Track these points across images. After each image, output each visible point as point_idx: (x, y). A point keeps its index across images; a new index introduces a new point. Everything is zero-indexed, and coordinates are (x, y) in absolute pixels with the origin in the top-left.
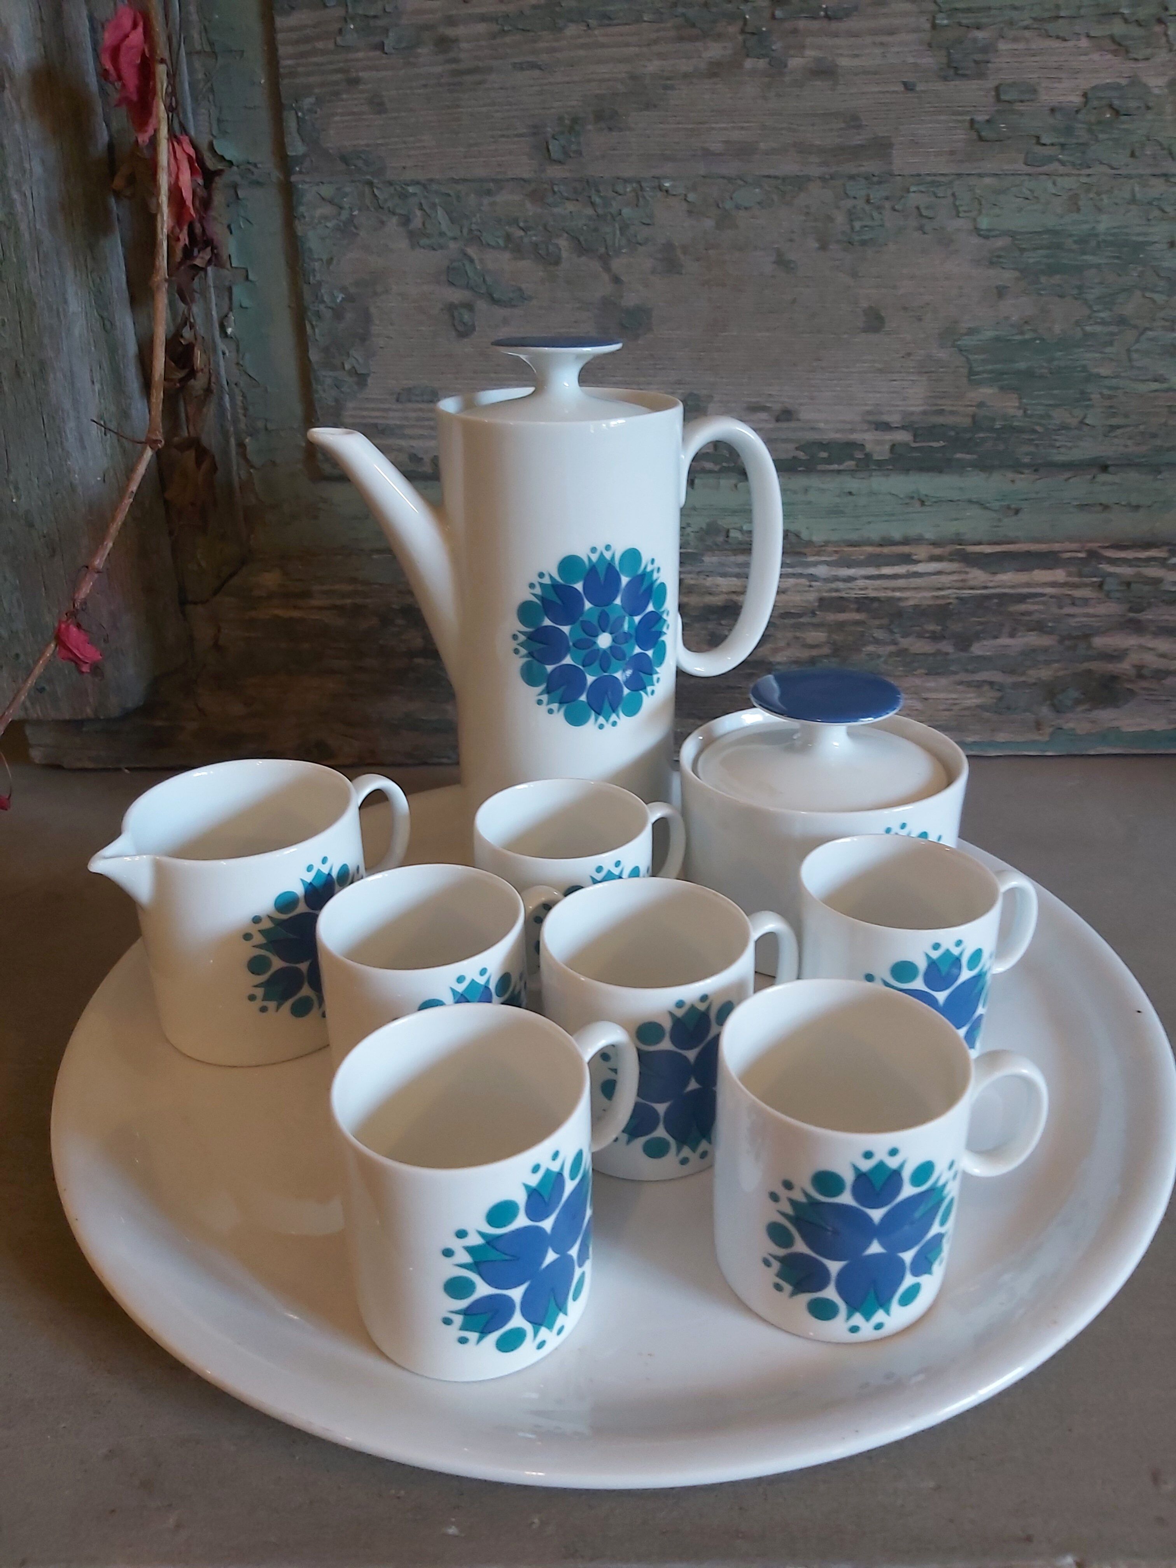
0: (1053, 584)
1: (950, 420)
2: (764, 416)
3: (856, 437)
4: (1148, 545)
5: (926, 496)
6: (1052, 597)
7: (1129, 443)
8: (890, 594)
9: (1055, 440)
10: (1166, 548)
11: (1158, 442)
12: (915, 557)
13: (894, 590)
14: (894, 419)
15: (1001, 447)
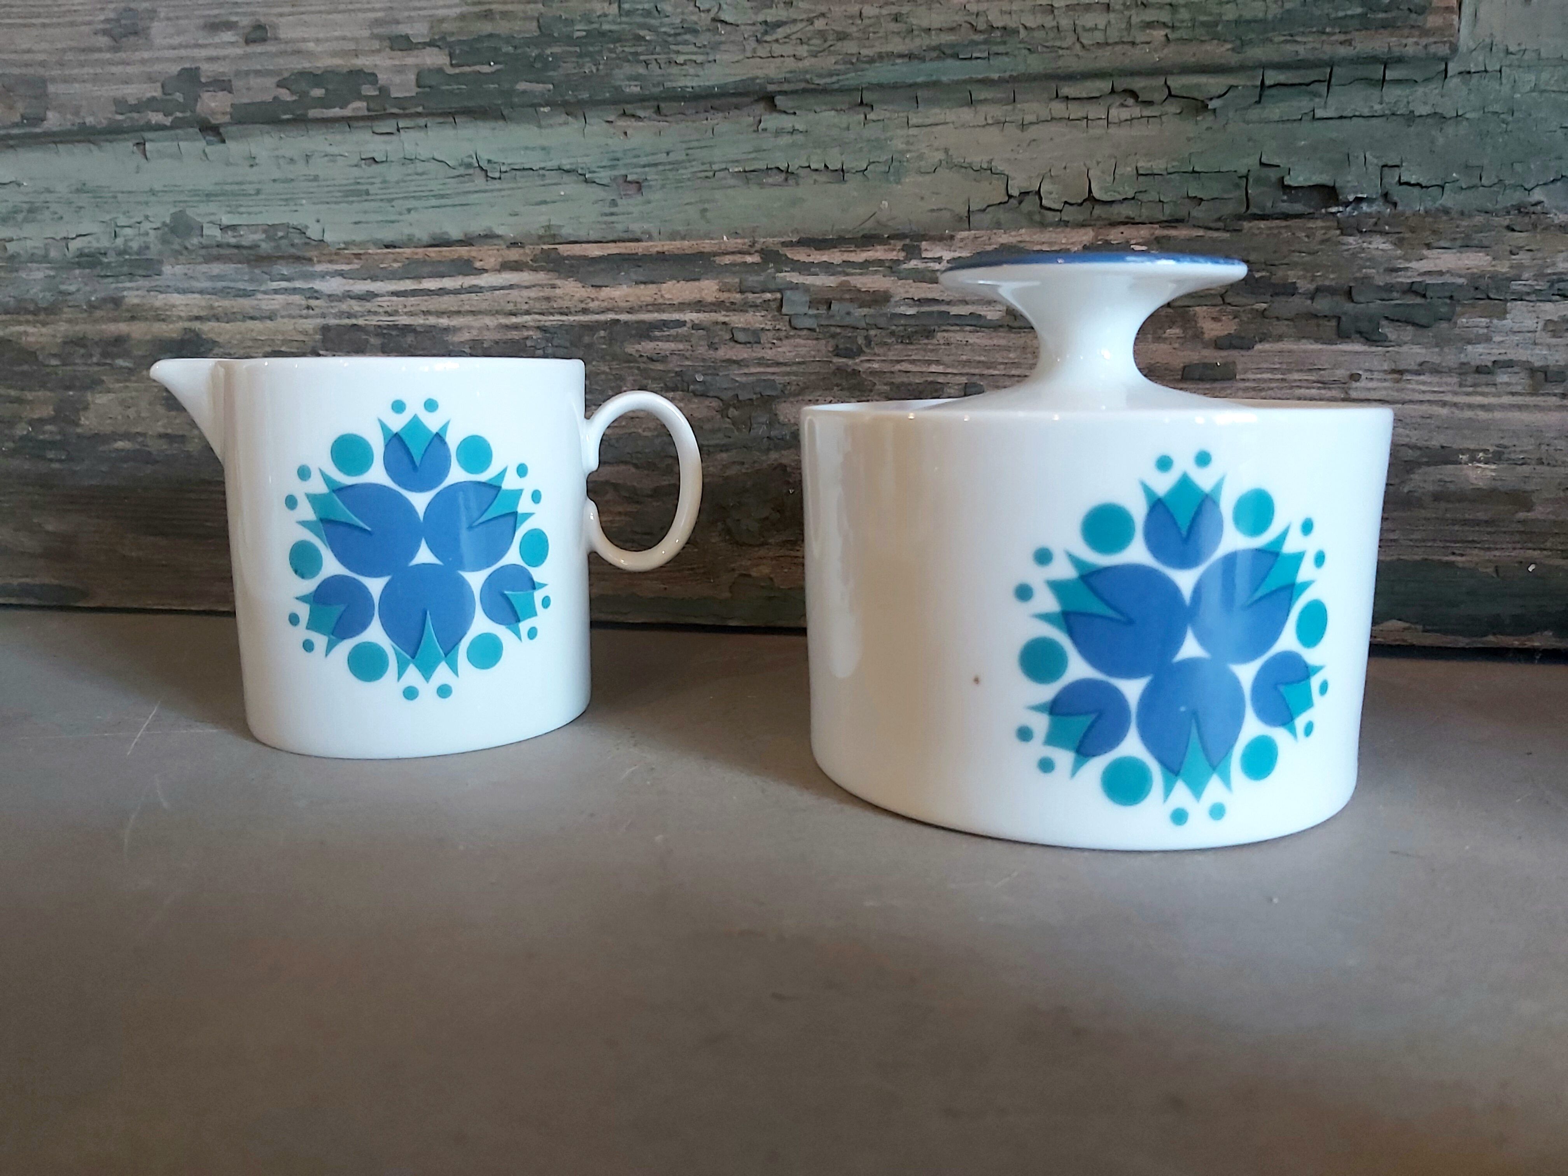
0: (699, 305)
1: (502, 27)
2: (228, 36)
3: (361, 62)
4: (868, 240)
5: (489, 161)
6: (695, 327)
7: (803, 51)
8: (432, 320)
9: (678, 52)
10: (899, 244)
11: (851, 47)
12: (478, 264)
13: (440, 314)
14: (419, 31)
15: (589, 68)
